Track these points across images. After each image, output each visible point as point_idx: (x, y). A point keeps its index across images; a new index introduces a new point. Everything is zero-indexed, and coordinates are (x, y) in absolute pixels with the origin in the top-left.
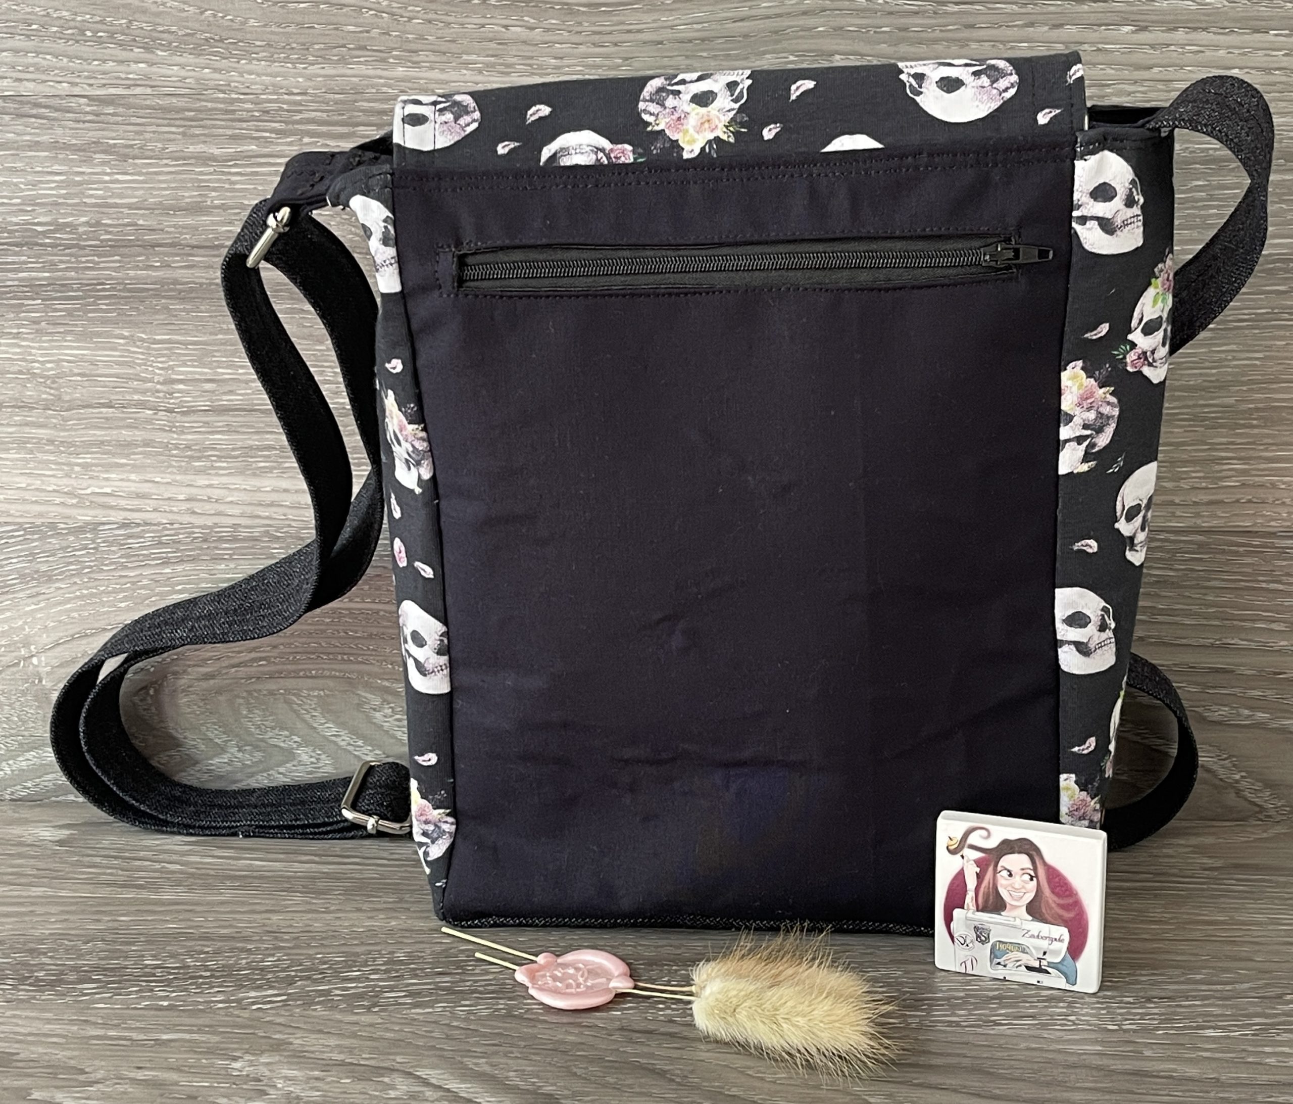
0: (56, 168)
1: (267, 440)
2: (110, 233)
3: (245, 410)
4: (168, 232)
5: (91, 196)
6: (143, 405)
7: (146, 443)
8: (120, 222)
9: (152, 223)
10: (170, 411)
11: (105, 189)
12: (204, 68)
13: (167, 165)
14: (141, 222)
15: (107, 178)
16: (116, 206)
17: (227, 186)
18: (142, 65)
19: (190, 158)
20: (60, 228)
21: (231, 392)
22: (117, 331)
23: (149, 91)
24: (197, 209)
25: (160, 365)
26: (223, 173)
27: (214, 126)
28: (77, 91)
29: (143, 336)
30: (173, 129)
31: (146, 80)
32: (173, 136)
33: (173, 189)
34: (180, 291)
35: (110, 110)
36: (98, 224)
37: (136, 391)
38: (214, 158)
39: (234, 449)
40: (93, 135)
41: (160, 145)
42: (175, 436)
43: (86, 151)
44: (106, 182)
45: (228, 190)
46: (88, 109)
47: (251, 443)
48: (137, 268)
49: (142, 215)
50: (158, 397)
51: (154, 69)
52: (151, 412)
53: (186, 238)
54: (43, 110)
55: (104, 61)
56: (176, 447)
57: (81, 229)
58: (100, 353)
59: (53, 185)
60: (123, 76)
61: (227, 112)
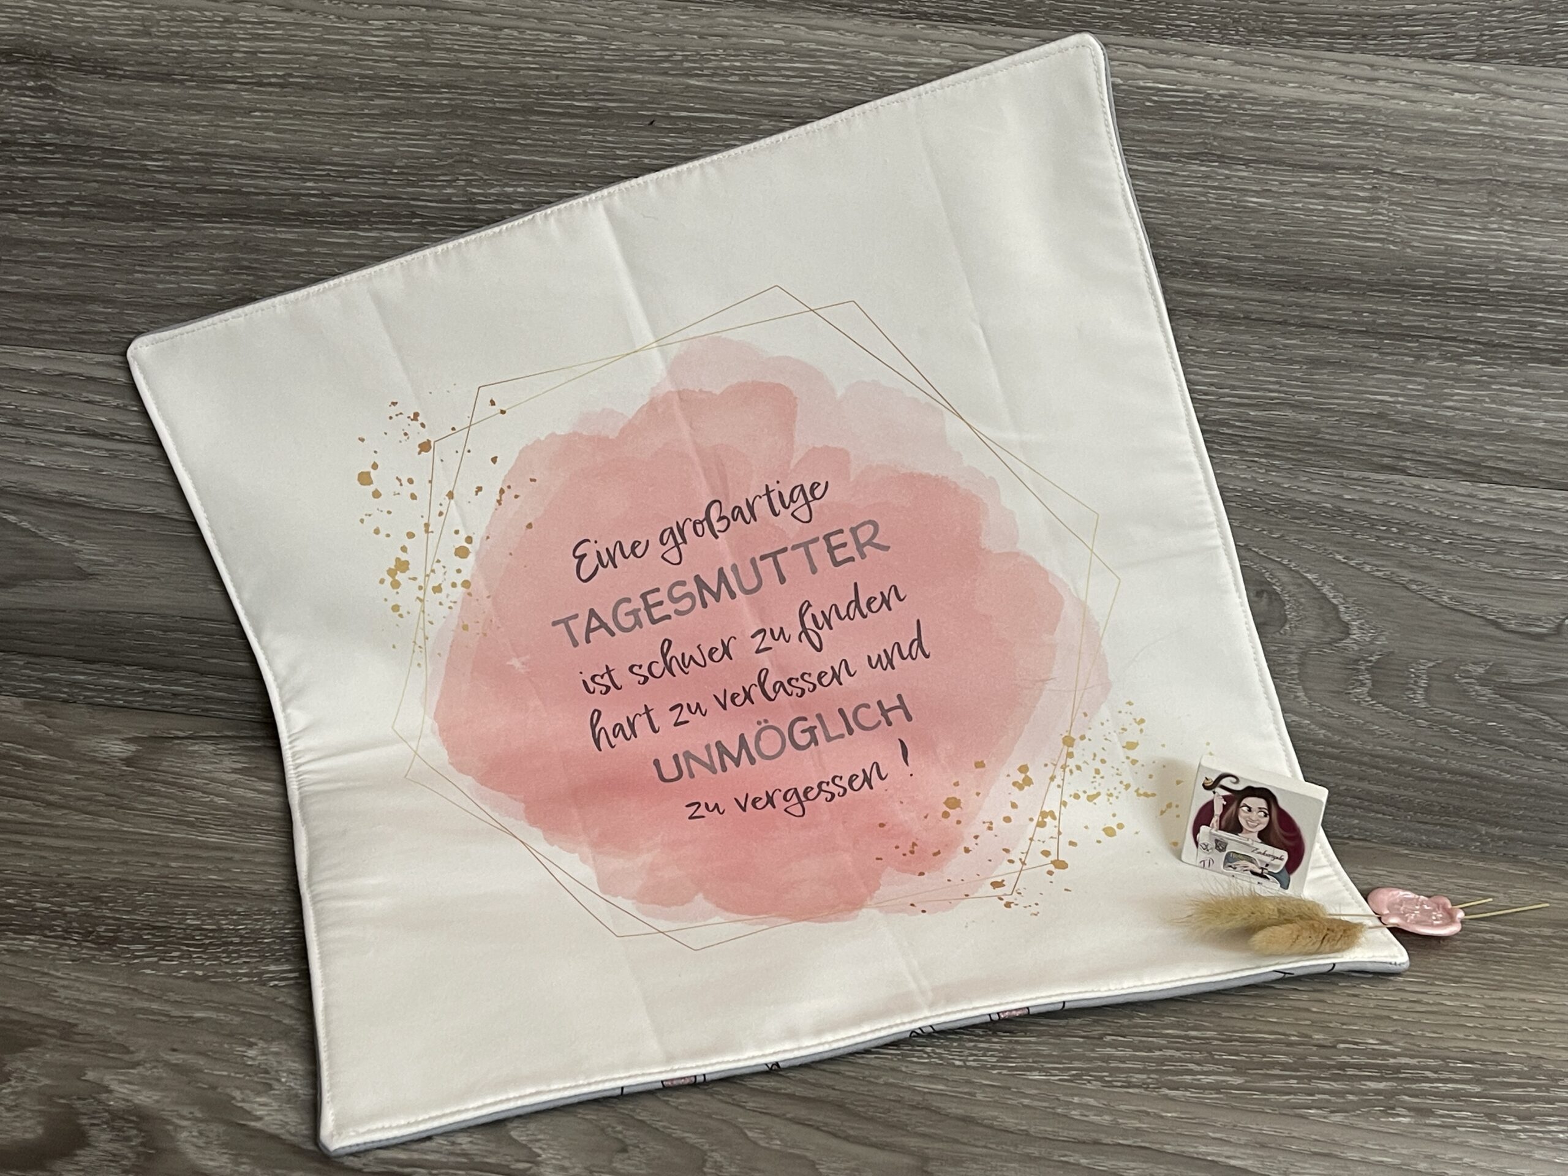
0: (1450, 413)
1: (1283, 135)
2: (1407, 348)
3: (1303, 167)
4: (1349, 343)
5: (1420, 384)
6: (1405, 179)
7: (1409, 141)
8: (1395, 357)
9: (1363, 354)
10: (1378, 172)
11: (1404, 388)
12: (1289, 488)
13: (1339, 405)
14: (1375, 355)
15: (1401, 399)
16: (1396, 373)
17: (1284, 381)
18: (1349, 497)
19: (1316, 410)
20: (1456, 357)
21: (1313, 185)
22: (1418, 254)
23: (1345, 473)
24: (1316, 363)
25: (1381, 217)
26: (1286, 393)
27: (1288, 436)
28: (1416, 481)
29: (1392, 247)
30: (1328, 437)
31: (1347, 483)
32: (1329, 431)
33: (1338, 383)
34: (1347, 287)
35: (1386, 461)
36: (1418, 358)
37: (1409, 193)
38: (1292, 406)
39: (1319, 127)
40: (1407, 440)
41: (1343, 424)
42: (1377, 146)
43: (1419, 425)
44: (1401, 395)
45: (1284, 377)
46: (1408, 463)
47: (1301, 133)
48: (1386, 313)
49: (1371, 362)
50: (1389, 186)
51: (1337, 492)
52: (1398, 171)
53: (1333, 335)
54: (1452, 467)
55: (1384, 504)
56: (1378, 135)
57: (1436, 354)
58: (1440, 235)
59: (1456, 398)
60: (1368, 489)
61: (1273, 447)
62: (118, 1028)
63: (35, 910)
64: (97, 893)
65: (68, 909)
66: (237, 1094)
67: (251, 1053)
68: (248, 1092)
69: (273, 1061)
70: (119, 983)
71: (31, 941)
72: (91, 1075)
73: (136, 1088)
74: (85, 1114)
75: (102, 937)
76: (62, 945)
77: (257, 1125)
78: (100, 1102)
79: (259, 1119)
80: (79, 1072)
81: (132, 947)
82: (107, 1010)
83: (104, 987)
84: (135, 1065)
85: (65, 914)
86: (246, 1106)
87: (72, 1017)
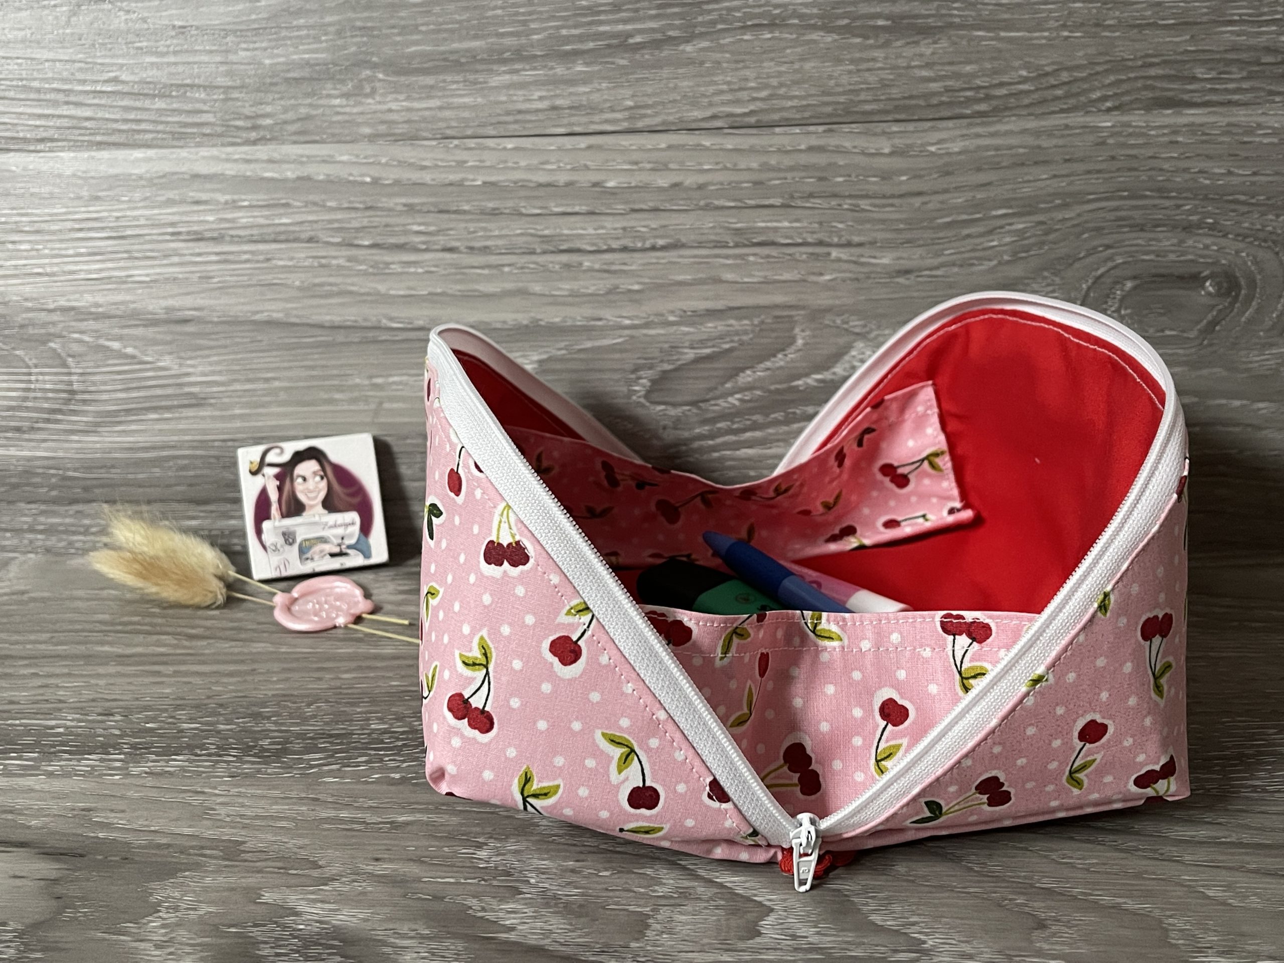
62: (301, 842)
63: (182, 731)
64: (255, 709)
65: (222, 727)
66: (473, 902)
67: (483, 854)
68: (487, 899)
69: (513, 861)
70: (293, 794)
71: (179, 761)
72: (268, 897)
73: (332, 906)
74: (266, 943)
75: (268, 750)
76: (217, 762)
77: (512, 936)
78: (284, 927)
79: (511, 929)
80: (252, 894)
81: (306, 757)
82: (284, 824)
83: (276, 800)
84: (326, 881)
85: (219, 732)
86: (490, 916)
87: (236, 834)
